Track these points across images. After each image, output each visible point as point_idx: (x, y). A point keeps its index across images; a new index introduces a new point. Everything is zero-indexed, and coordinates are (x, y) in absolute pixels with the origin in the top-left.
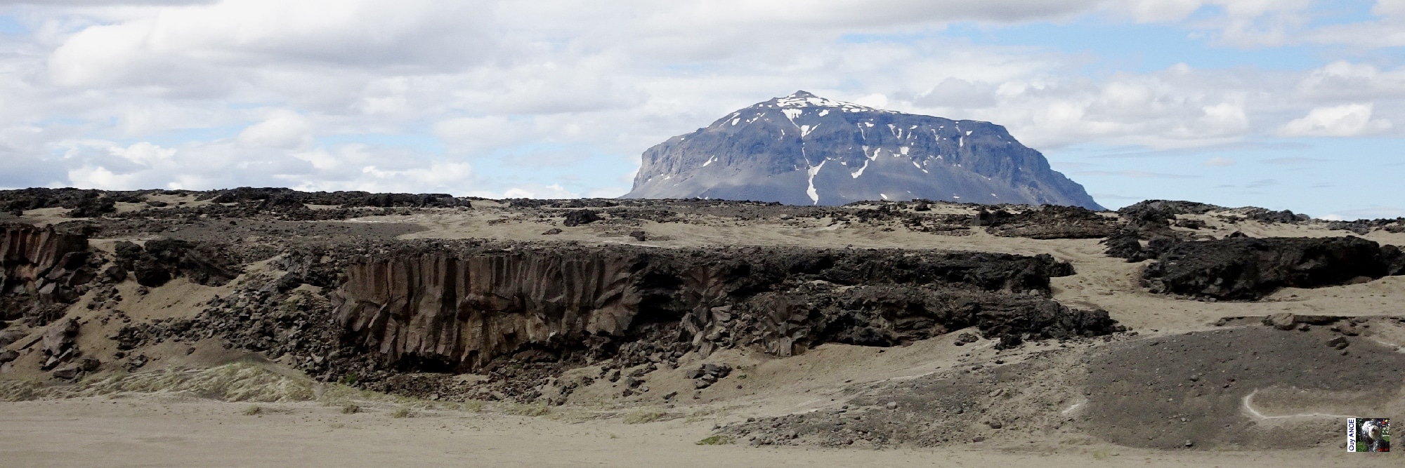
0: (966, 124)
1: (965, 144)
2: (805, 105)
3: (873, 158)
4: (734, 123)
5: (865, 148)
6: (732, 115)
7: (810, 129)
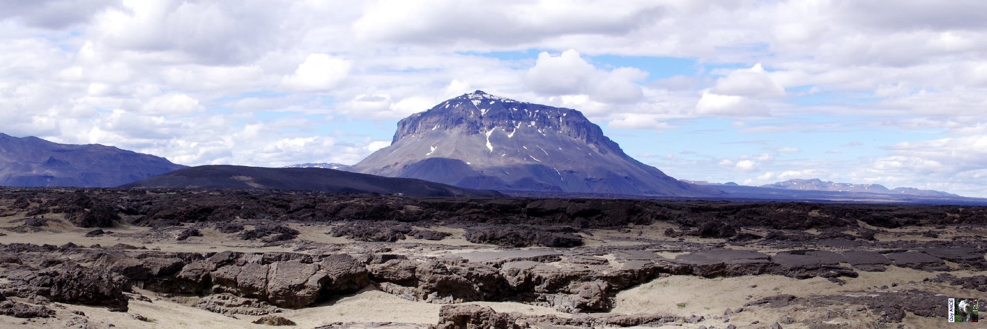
0: (563, 110)
1: (563, 120)
2: (482, 98)
3: (518, 127)
4: (447, 107)
5: (514, 122)
6: (445, 102)
7: (486, 111)
